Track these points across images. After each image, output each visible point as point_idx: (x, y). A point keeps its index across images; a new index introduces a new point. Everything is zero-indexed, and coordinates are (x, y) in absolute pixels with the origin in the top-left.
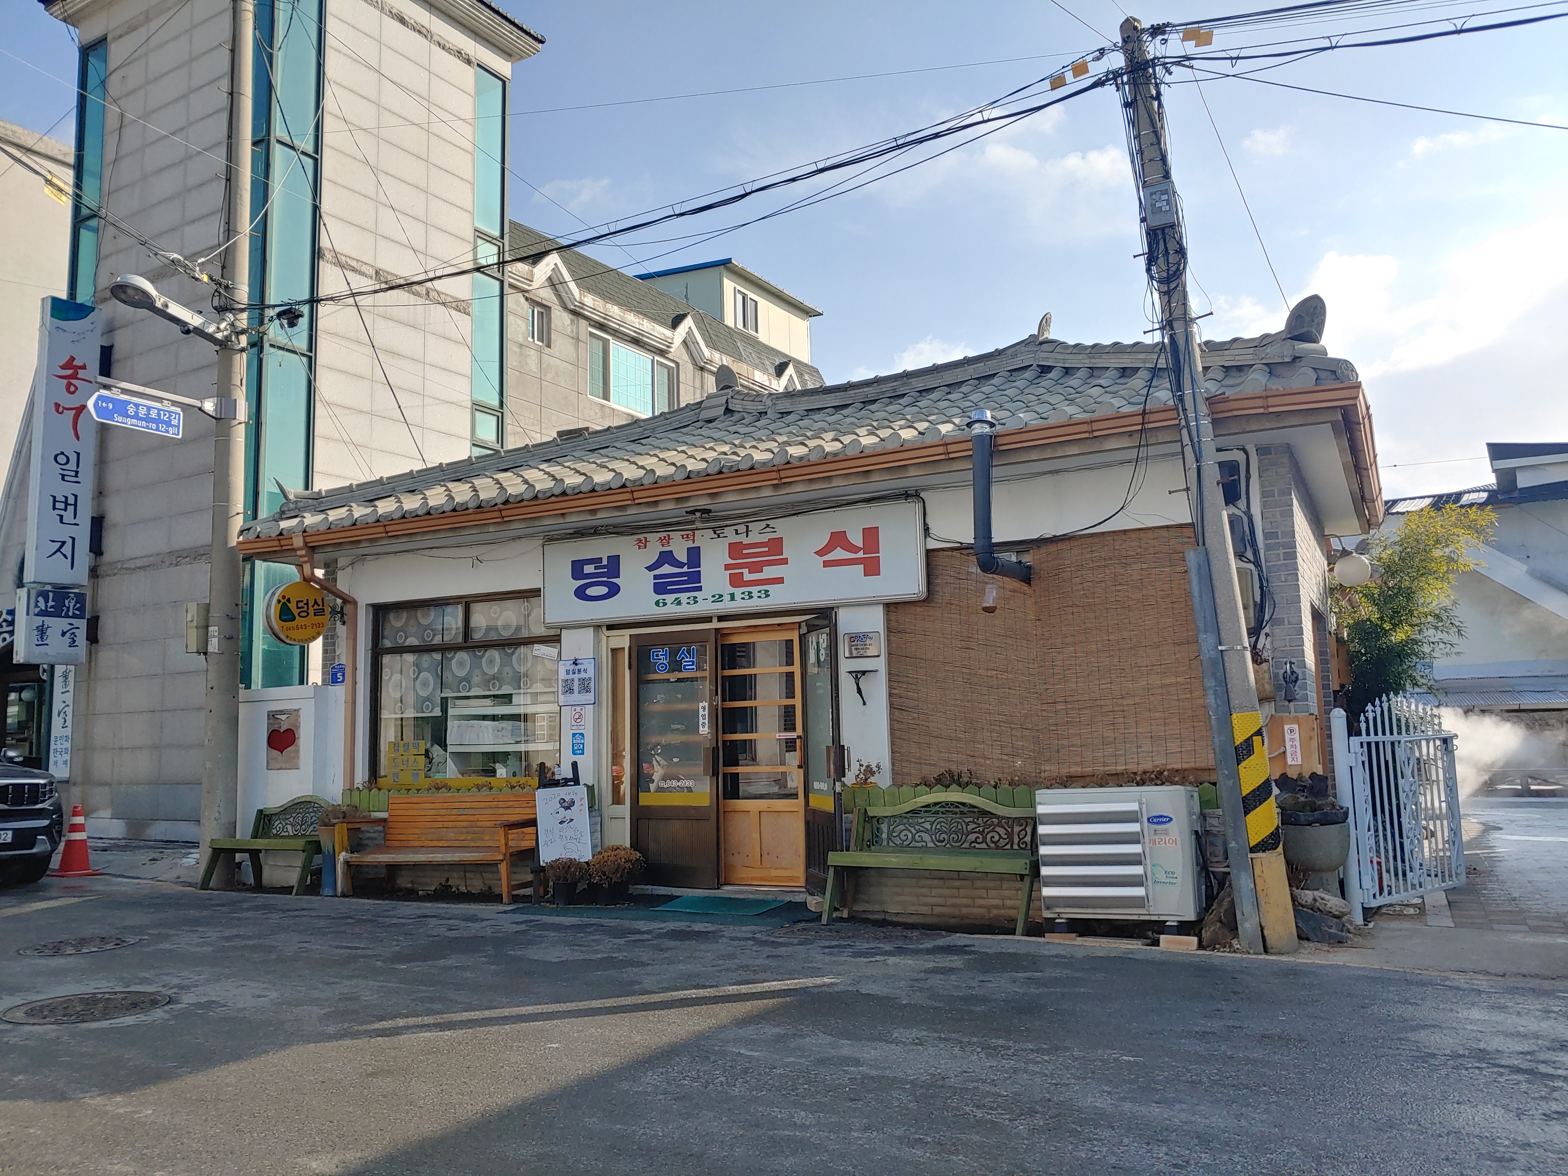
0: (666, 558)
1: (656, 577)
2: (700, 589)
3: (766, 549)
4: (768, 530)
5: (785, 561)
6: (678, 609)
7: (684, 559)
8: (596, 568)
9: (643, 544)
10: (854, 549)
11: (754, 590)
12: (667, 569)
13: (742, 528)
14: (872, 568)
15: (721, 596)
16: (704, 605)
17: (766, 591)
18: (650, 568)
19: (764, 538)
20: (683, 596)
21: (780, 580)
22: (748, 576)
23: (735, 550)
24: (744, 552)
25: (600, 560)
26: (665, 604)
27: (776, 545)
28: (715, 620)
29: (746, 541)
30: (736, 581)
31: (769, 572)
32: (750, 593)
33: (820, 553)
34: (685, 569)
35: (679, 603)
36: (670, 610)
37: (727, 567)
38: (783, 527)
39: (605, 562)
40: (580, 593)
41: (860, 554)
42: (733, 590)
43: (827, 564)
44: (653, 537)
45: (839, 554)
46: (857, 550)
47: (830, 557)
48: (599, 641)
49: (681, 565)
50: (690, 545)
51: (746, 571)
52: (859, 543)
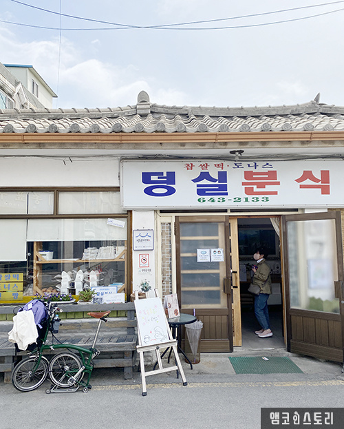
0: (205, 175)
2: (227, 194)
3: (267, 176)
4: (268, 166)
5: (278, 183)
6: (213, 204)
7: (216, 177)
8: (159, 178)
9: (190, 167)
10: (316, 180)
11: (260, 197)
12: (205, 182)
13: (252, 164)
14: (326, 190)
15: (239, 199)
16: (228, 202)
17: (267, 198)
18: (195, 181)
19: (266, 170)
20: (216, 198)
21: (276, 193)
22: (256, 189)
23: (248, 175)
24: (254, 176)
25: (162, 174)
26: (204, 201)
27: (273, 175)
28: (229, 211)
29: (255, 171)
30: (249, 191)
31: (268, 188)
32: (257, 198)
33: (298, 181)
34: (217, 183)
35: (213, 201)
36: (208, 204)
37: (244, 184)
38: (276, 166)
39: (165, 175)
40: (148, 191)
41: (320, 183)
42: (247, 196)
43: (302, 187)
44: (196, 164)
45: (308, 182)
46: (317, 181)
47: (302, 183)
48: (156, 219)
49: (215, 181)
50: (220, 170)
51: (255, 187)
52: (319, 178)
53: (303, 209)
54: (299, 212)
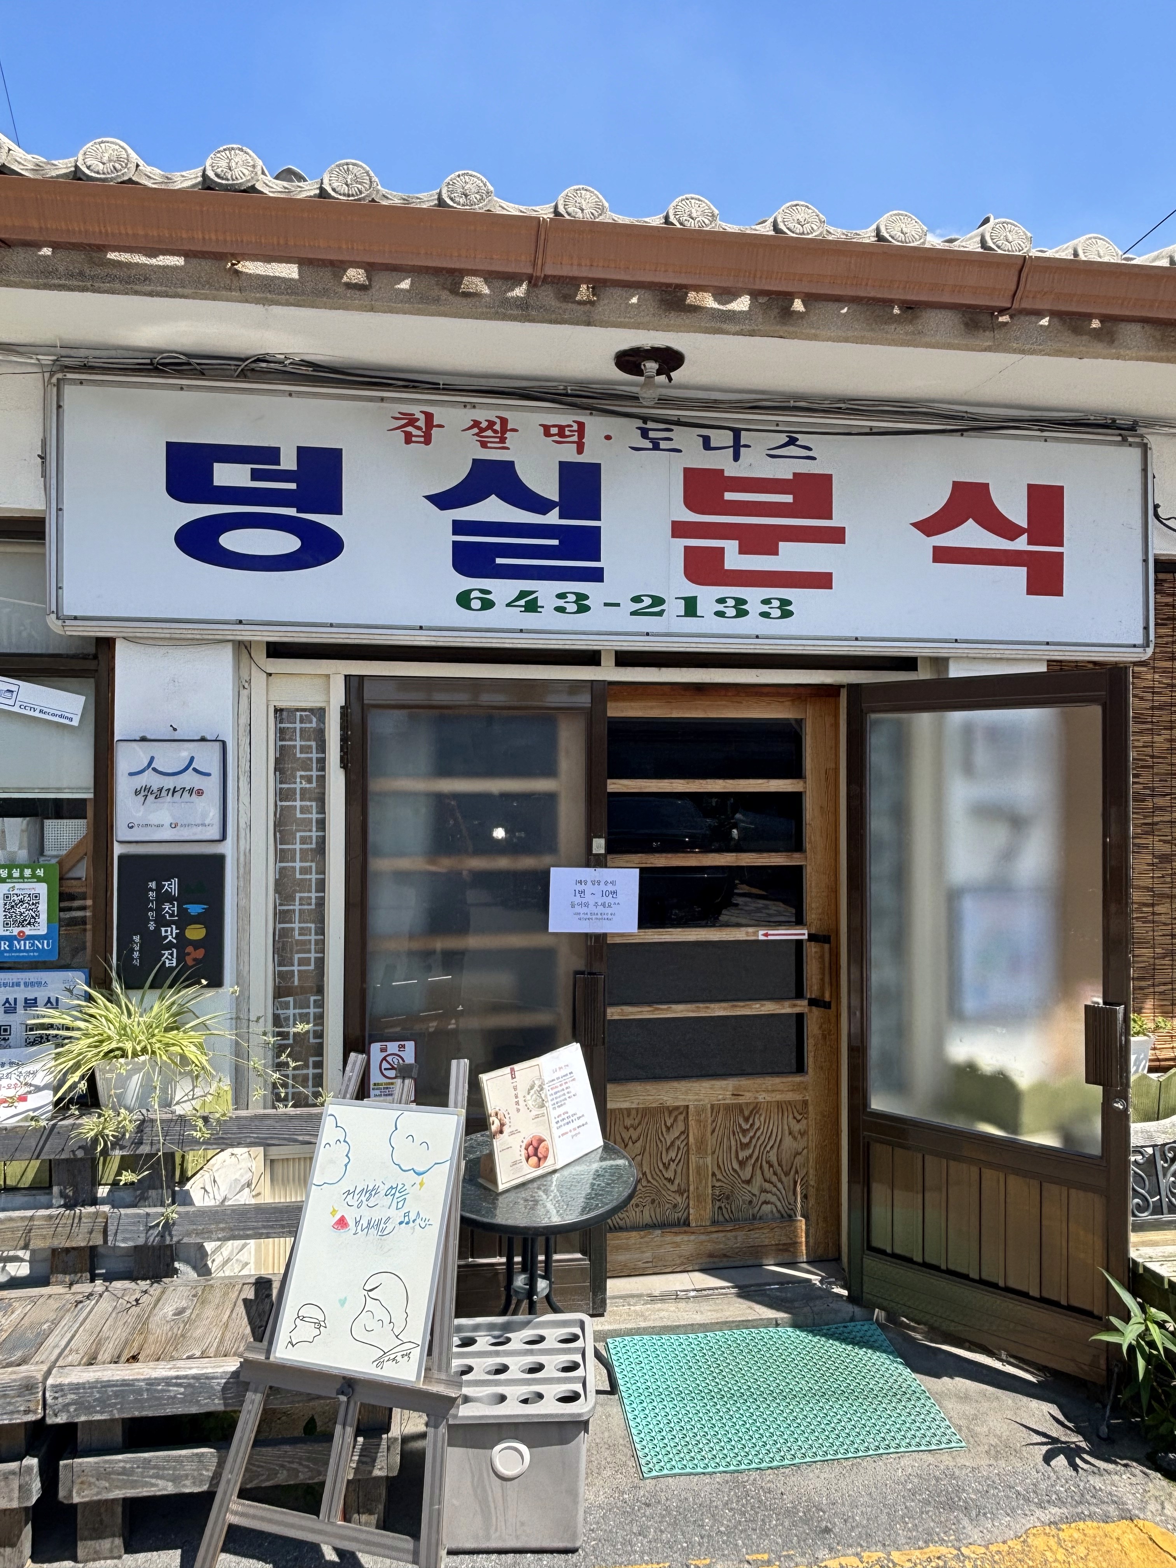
0: (494, 478)
1: (459, 527)
2: (596, 576)
3: (788, 499)
4: (792, 450)
5: (837, 536)
6: (530, 620)
7: (550, 490)
8: (256, 475)
9: (420, 431)
11: (753, 596)
12: (494, 510)
13: (721, 437)
14: (1046, 578)
15: (658, 601)
16: (606, 620)
17: (785, 603)
18: (441, 501)
19: (784, 470)
20: (545, 590)
21: (822, 581)
23: (702, 488)
24: (729, 496)
25: (272, 454)
26: (487, 605)
27: (814, 493)
28: (608, 661)
29: (732, 470)
30: (703, 567)
31: (793, 556)
32: (739, 602)
33: (928, 527)
34: (553, 518)
35: (532, 607)
36: (505, 622)
37: (679, 529)
38: (832, 450)
39: (288, 462)
40: (198, 542)
41: (1021, 544)
42: (692, 589)
43: (942, 555)
44: (453, 419)
45: (970, 534)
46: (1009, 530)
47: (950, 539)
48: (242, 685)
49: (541, 505)
50: (569, 454)
51: (731, 547)
52: (1021, 519)
53: (940, 663)
54: (923, 674)
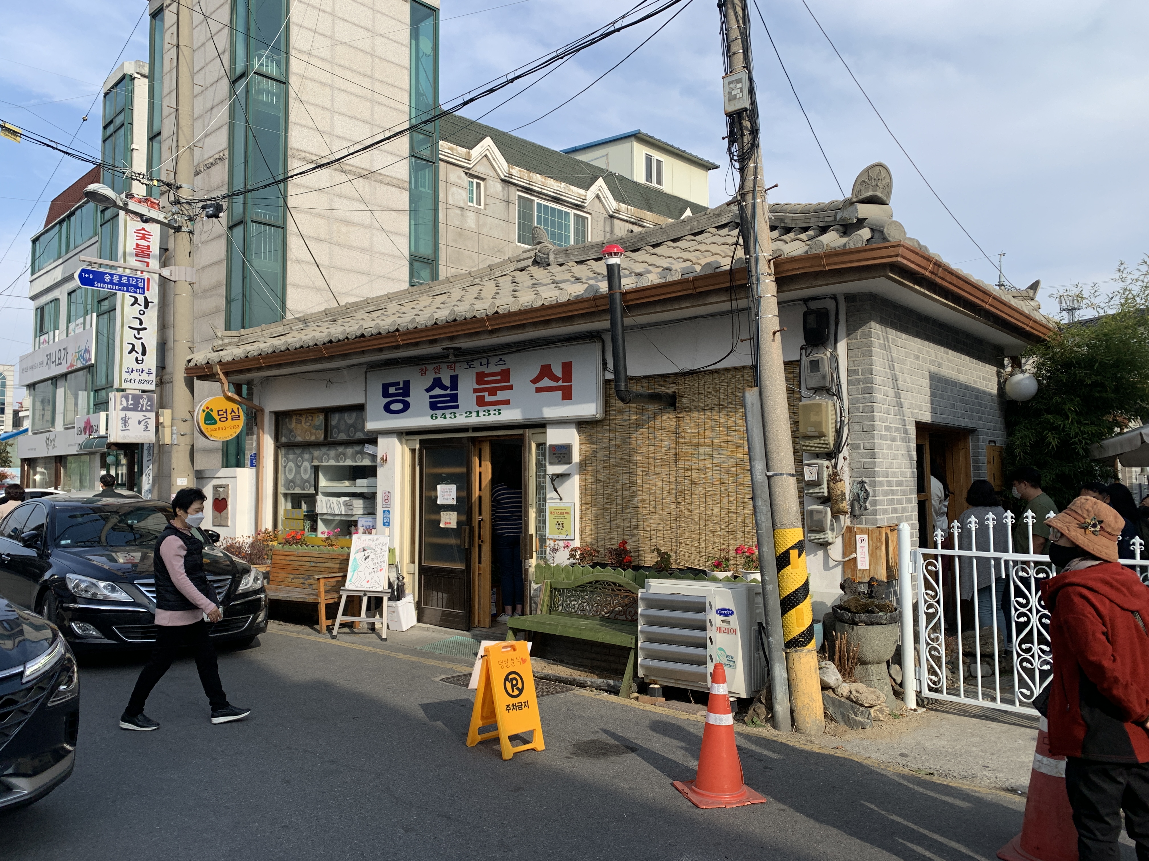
0: (437, 383)
1: (431, 397)
2: (457, 407)
3: (499, 378)
4: (501, 362)
5: (510, 387)
6: (445, 421)
7: (448, 384)
8: (396, 389)
9: (423, 373)
10: (555, 379)
11: (492, 409)
12: (437, 391)
13: (484, 361)
14: (567, 394)
15: (471, 413)
16: (460, 419)
17: (499, 410)
18: (427, 390)
19: (498, 369)
20: (447, 412)
21: (508, 402)
22: (488, 399)
23: (480, 378)
24: (486, 379)
25: (398, 384)
26: (436, 418)
27: (505, 375)
29: (487, 371)
30: (481, 402)
31: (501, 395)
32: (489, 411)
33: (534, 381)
34: (449, 392)
35: (445, 417)
36: (440, 422)
37: (475, 391)
38: (511, 362)
39: (401, 385)
40: (387, 408)
41: (560, 383)
42: (478, 408)
43: (539, 390)
44: (430, 368)
45: (546, 382)
47: (540, 385)
48: (402, 444)
49: (447, 388)
50: (452, 373)
51: (486, 394)
52: (559, 374)
